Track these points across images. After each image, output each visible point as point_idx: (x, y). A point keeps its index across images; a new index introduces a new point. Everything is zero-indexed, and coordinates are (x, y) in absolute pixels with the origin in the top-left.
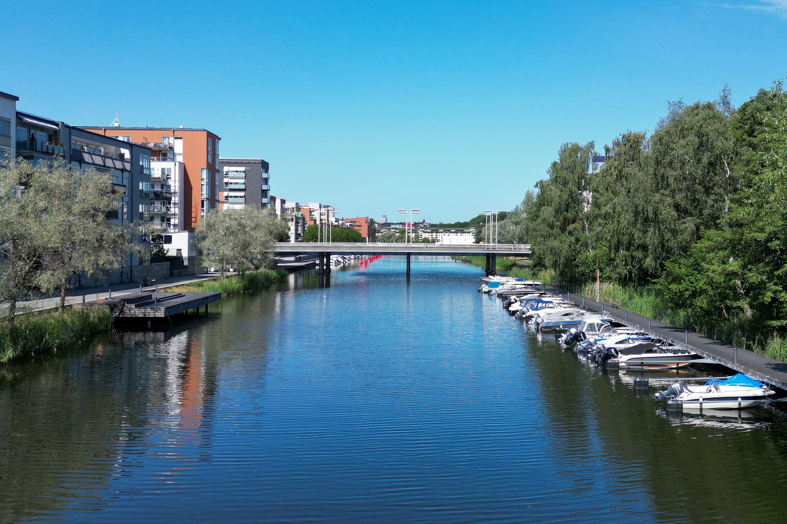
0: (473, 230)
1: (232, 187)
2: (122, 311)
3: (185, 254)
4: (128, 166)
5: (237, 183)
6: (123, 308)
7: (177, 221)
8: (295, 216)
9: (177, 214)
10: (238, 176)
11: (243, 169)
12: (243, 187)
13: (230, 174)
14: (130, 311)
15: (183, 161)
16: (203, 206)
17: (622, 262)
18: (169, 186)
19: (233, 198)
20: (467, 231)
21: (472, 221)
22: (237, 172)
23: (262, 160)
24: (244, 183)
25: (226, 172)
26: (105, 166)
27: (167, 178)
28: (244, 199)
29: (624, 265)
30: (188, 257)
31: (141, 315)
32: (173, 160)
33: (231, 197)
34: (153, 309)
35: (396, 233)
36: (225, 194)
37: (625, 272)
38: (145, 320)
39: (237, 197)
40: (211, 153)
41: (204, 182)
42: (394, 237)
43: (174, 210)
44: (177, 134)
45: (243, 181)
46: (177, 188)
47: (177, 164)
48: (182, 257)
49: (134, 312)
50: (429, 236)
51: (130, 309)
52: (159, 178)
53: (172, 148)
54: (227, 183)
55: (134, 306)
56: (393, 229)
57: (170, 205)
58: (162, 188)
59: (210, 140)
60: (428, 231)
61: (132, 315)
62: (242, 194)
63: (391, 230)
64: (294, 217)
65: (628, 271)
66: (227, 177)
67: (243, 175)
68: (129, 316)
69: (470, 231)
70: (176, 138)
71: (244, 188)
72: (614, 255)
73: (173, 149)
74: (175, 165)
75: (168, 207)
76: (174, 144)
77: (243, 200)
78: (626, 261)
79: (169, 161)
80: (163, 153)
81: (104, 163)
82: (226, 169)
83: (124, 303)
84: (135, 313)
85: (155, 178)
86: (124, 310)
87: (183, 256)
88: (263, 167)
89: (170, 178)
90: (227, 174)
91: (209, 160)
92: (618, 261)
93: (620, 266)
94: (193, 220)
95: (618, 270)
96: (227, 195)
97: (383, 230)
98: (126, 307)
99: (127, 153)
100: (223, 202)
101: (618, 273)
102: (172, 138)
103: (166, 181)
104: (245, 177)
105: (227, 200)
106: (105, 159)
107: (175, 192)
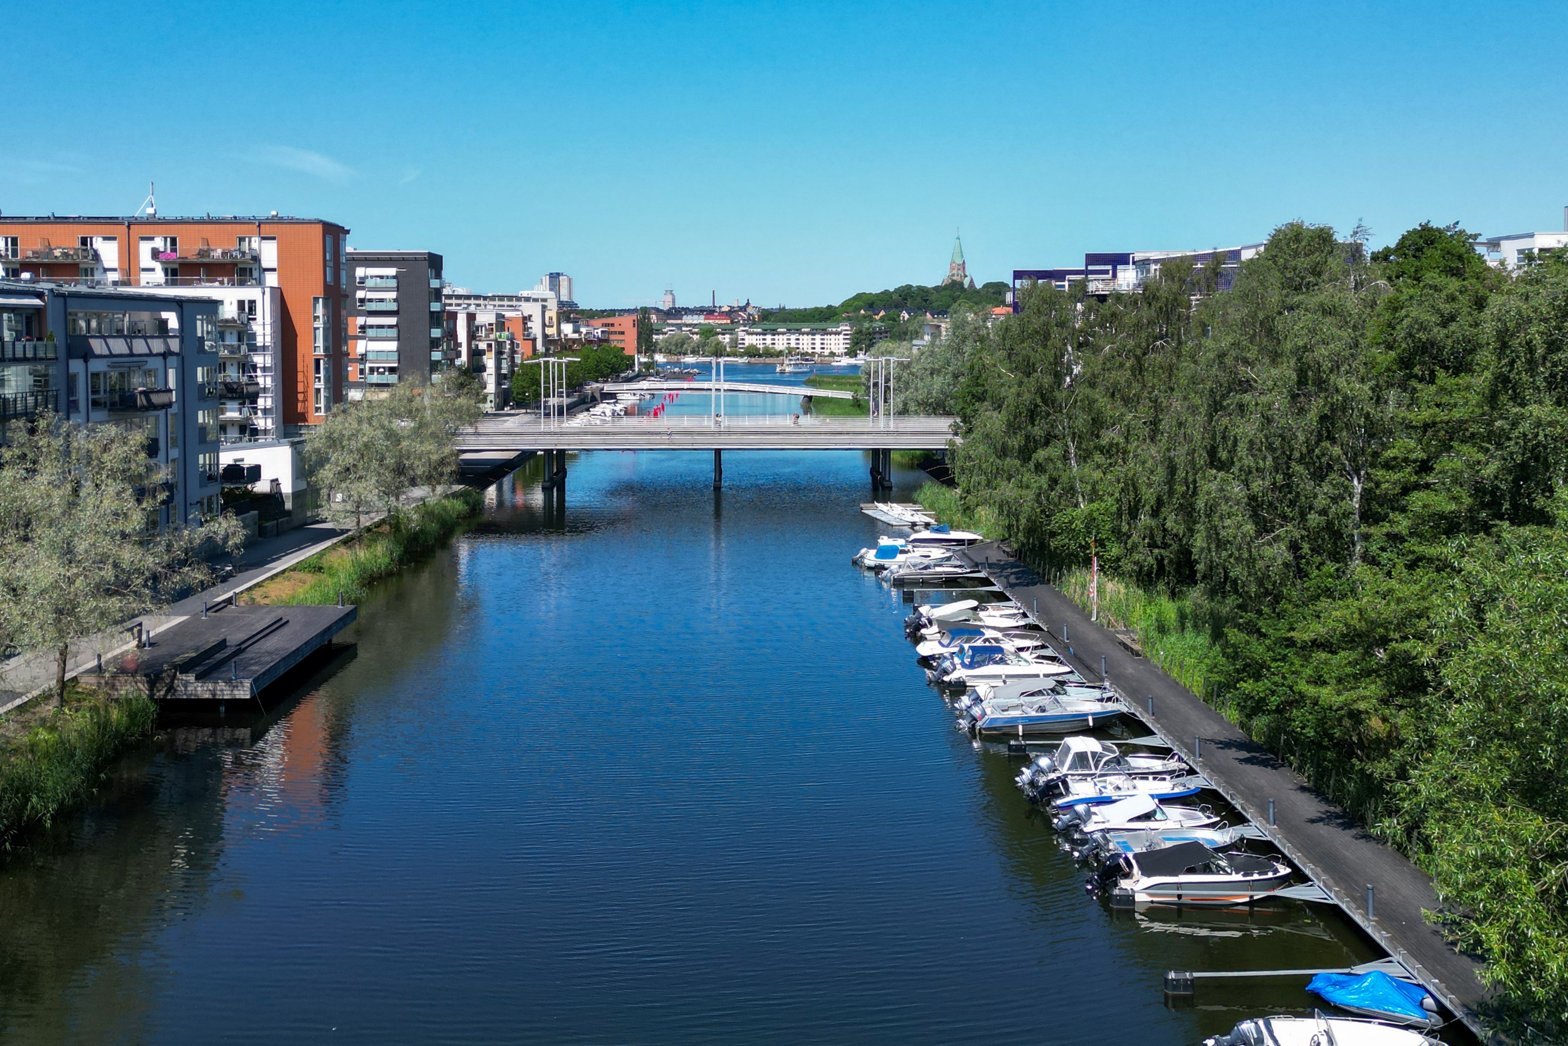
0: (845, 327)
1: (373, 307)
2: (171, 688)
3: (287, 488)
4: (175, 345)
5: (381, 300)
6: (172, 682)
7: (269, 403)
8: (496, 340)
9: (269, 389)
10: (384, 286)
11: (392, 271)
12: (394, 307)
13: (369, 283)
14: (186, 687)
15: (279, 283)
16: (318, 370)
17: (1144, 539)
18: (253, 336)
19: (375, 330)
20: (834, 330)
21: (843, 305)
22: (381, 277)
23: (430, 254)
24: (395, 300)
25: (360, 278)
26: (132, 355)
27: (249, 319)
28: (395, 330)
29: (1148, 547)
30: (293, 493)
31: (207, 696)
32: (260, 283)
33: (371, 327)
34: (228, 681)
35: (693, 334)
36: (360, 320)
37: (1151, 560)
38: (214, 703)
39: (382, 327)
40: (331, 264)
41: (319, 324)
42: (689, 343)
43: (265, 381)
44: (266, 230)
45: (393, 295)
46: (268, 339)
47: (268, 291)
48: (281, 494)
49: (193, 688)
50: (758, 342)
51: (186, 684)
52: (233, 320)
53: (256, 259)
54: (362, 301)
55: (193, 678)
56: (687, 325)
57: (255, 371)
58: (239, 340)
59: (329, 239)
60: (755, 330)
61: (191, 695)
62: (393, 321)
63: (684, 329)
64: (493, 343)
65: (1157, 559)
66: (363, 288)
67: (393, 283)
68: (185, 697)
69: (839, 330)
70: (264, 238)
71: (395, 309)
72: (1127, 527)
73: (260, 260)
74: (264, 293)
75: (251, 377)
76: (260, 250)
77: (393, 333)
78: (1152, 537)
79: (252, 286)
80: (241, 269)
81: (131, 349)
82: (360, 272)
83: (175, 673)
84: (196, 690)
85: (227, 321)
86: (175, 686)
87: (283, 491)
88: (431, 266)
89: (255, 319)
90: (363, 283)
91: (328, 280)
92: (1135, 538)
93: (1141, 549)
94: (300, 397)
95: (1136, 557)
96: (363, 323)
97: (668, 329)
98: (178, 679)
99: (172, 320)
100: (357, 338)
101: (1135, 563)
102: (257, 239)
103: (246, 325)
104: (398, 287)
105: (364, 332)
106: (131, 342)
107: (264, 346)
